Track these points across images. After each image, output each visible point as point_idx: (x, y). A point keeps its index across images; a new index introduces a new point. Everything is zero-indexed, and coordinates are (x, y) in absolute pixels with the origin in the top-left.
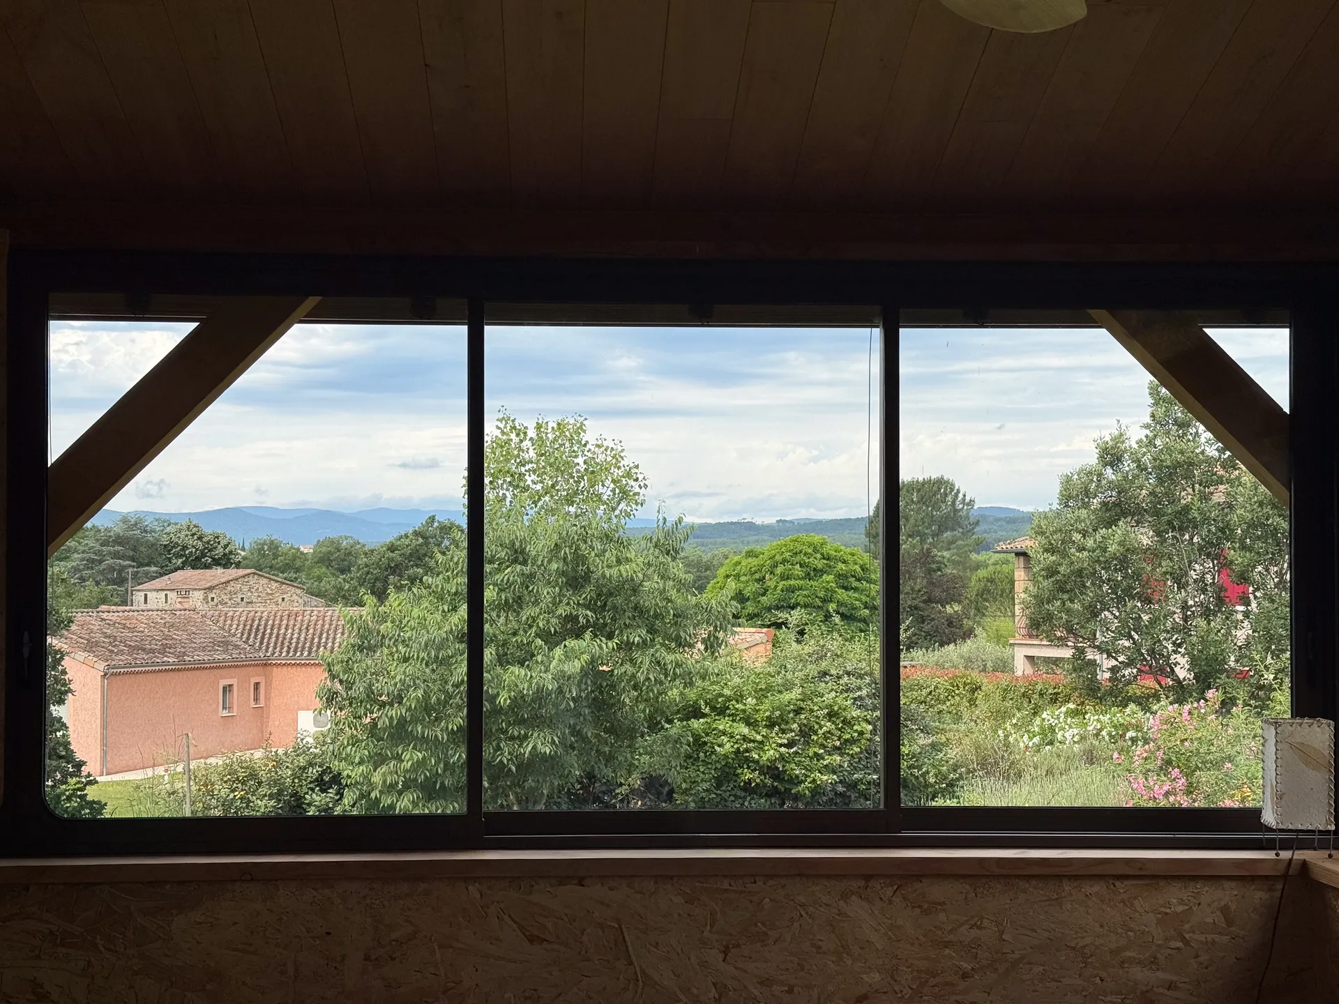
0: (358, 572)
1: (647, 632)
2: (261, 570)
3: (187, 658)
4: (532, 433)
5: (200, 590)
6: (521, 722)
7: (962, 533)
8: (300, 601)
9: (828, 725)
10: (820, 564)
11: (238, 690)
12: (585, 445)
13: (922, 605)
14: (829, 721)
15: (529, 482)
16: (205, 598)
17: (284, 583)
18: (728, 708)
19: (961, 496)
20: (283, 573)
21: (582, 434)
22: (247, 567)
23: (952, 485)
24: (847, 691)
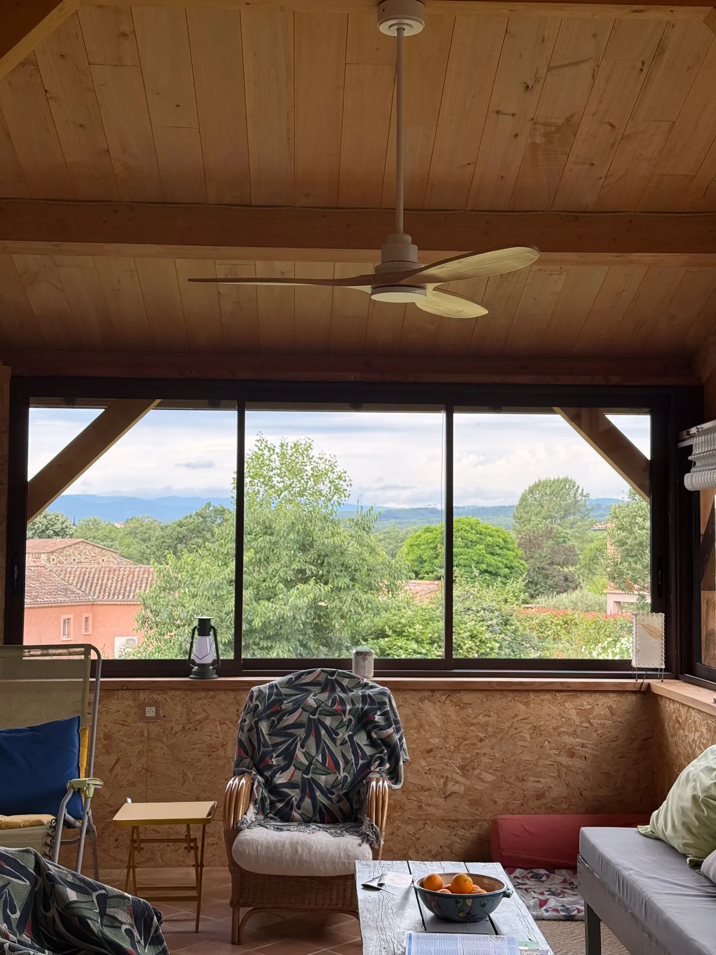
0: (156, 541)
1: (351, 580)
2: (87, 540)
3: (38, 599)
4: (278, 450)
5: (44, 553)
6: (268, 638)
7: (581, 517)
8: (115, 562)
9: (469, 643)
10: (474, 537)
11: (74, 623)
12: (312, 458)
13: (547, 567)
14: (471, 640)
15: (275, 482)
16: (48, 560)
17: (104, 549)
18: (404, 631)
19: (580, 491)
20: (102, 541)
21: (310, 451)
22: (77, 537)
23: (574, 482)
24: (483, 621)
